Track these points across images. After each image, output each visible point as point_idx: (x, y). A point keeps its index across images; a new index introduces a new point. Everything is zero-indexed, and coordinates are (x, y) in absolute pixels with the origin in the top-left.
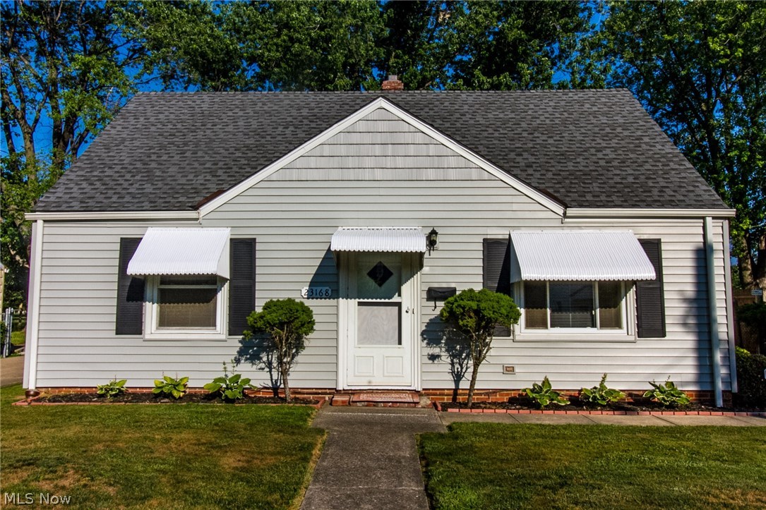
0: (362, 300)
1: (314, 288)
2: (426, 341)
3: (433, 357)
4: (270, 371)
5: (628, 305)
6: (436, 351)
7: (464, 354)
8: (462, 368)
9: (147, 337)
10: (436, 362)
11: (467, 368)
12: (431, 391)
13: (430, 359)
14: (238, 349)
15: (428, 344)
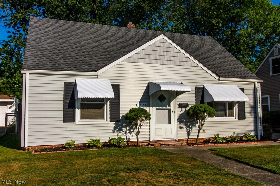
0: (158, 108)
1: (141, 104)
2: (178, 122)
3: (181, 128)
4: (126, 135)
5: (236, 109)
6: (182, 125)
7: (190, 127)
8: (190, 131)
9: (77, 123)
10: (182, 129)
11: (191, 131)
12: (180, 140)
13: (180, 128)
14: (114, 127)
15: (179, 123)
